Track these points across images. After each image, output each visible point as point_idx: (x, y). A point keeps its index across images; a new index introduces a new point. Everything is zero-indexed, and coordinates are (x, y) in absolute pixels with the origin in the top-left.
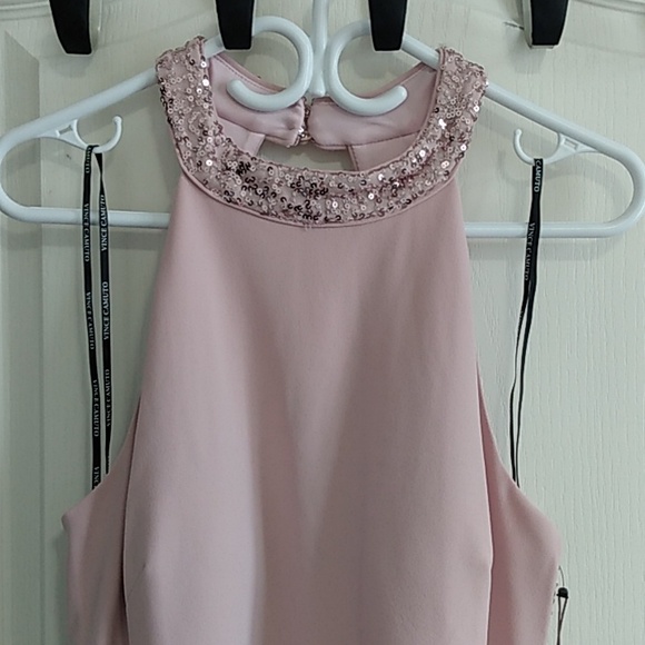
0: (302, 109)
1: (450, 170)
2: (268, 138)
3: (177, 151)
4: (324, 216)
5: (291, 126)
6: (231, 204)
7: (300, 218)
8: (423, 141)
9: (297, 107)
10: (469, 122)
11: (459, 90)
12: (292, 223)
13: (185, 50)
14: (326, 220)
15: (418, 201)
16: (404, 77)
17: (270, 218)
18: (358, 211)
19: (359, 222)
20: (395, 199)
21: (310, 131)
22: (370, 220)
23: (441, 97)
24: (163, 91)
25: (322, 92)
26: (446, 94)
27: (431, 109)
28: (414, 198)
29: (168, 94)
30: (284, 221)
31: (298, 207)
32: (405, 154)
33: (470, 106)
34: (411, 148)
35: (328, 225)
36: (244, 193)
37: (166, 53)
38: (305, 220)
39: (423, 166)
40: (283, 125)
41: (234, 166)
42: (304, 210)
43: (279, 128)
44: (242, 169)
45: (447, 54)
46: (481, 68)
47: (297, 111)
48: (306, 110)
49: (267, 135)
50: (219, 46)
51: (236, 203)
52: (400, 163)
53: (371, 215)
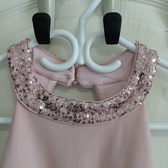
0: (73, 70)
1: (142, 100)
2: (59, 83)
3: (16, 90)
4: (83, 121)
5: (68, 78)
6: (40, 115)
7: (72, 122)
8: (129, 86)
9: (72, 69)
10: (150, 77)
11: (146, 62)
12: (68, 124)
13: (20, 45)
14: (84, 123)
15: (127, 114)
16: (120, 56)
17: (58, 121)
18: (98, 119)
19: (99, 124)
20: (116, 113)
21: (77, 80)
22: (105, 122)
23: (137, 66)
24: (10, 63)
25: (82, 63)
26: (139, 64)
27: (133, 71)
28: (125, 113)
29: (12, 65)
30: (64, 123)
31: (71, 117)
32: (121, 92)
33: (151, 70)
34: (123, 90)
35: (85, 125)
36: (45, 110)
37: (12, 46)
38: (74, 123)
39: (129, 97)
40: (65, 77)
41: (42, 97)
42: (73, 118)
43: (63, 79)
44: (45, 99)
45: (140, 46)
46: (156, 52)
47: (71, 71)
48: (75, 70)
49: (58, 81)
50: (36, 43)
51: (42, 114)
52: (119, 97)
53: (105, 120)
